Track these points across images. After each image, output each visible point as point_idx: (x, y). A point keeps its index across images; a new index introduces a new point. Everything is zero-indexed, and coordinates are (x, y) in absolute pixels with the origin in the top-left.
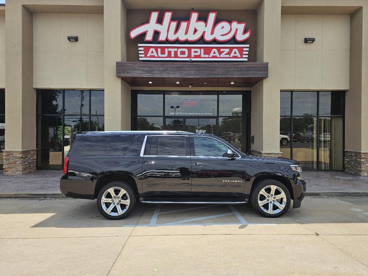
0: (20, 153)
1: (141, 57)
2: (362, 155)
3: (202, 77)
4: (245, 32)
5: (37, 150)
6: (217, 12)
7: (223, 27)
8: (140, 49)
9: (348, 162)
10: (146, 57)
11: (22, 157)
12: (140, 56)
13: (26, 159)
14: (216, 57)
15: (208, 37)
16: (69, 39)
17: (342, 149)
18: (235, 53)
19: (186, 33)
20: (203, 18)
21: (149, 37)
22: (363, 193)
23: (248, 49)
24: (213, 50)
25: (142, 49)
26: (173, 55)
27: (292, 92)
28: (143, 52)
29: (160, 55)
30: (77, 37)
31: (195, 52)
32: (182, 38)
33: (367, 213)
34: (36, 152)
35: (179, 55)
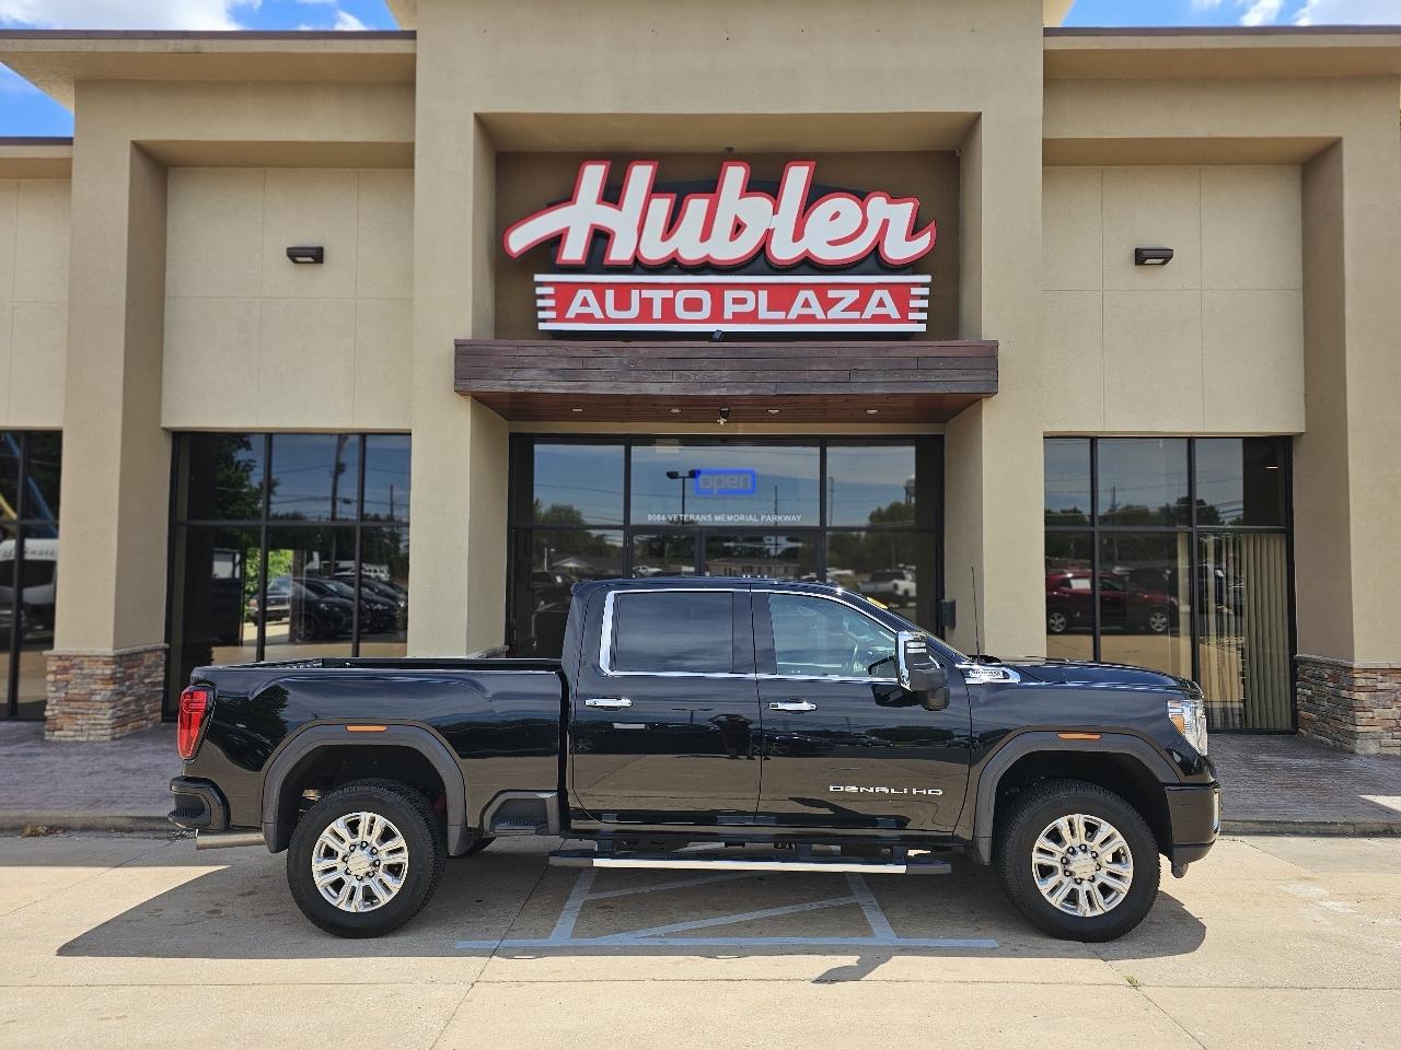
0: (106, 663)
1: (544, 320)
2: (1356, 675)
3: (760, 392)
4: (915, 231)
5: (167, 651)
6: (814, 163)
7: (836, 216)
8: (539, 291)
9: (1310, 699)
10: (561, 318)
11: (113, 679)
12: (541, 315)
13: (127, 683)
14: (811, 319)
15: (784, 250)
17: (1287, 652)
18: (881, 304)
19: (706, 235)
20: (765, 184)
21: (574, 251)
22: (1345, 823)
23: (926, 291)
24: (803, 295)
25: (550, 290)
26: (657, 313)
27: (1093, 440)
28: (551, 303)
29: (612, 313)
30: (320, 250)
31: (736, 301)
32: (692, 251)
33: (1338, 906)
34: (164, 657)
35: (680, 312)
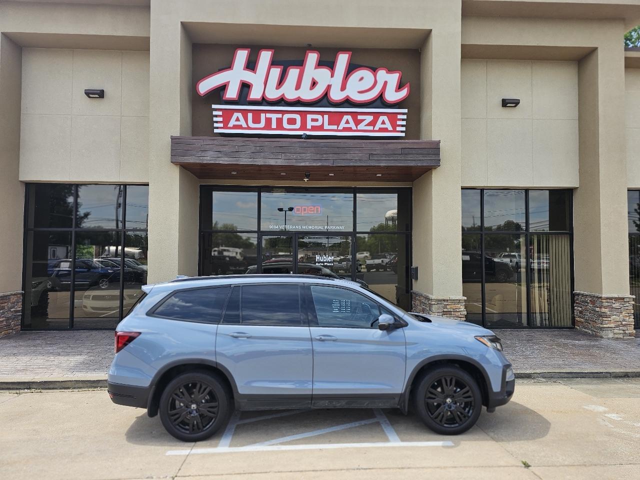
1: (217, 128)
2: (603, 301)
3: (325, 164)
4: (400, 87)
5: (23, 295)
6: (351, 52)
7: (362, 79)
8: (215, 113)
9: (581, 312)
10: (225, 127)
12: (216, 125)
13: (1, 311)
14: (350, 129)
15: (336, 95)
16: (88, 93)
17: (570, 291)
18: (383, 123)
19: (298, 87)
21: (232, 93)
22: (606, 372)
23: (405, 117)
24: (346, 117)
25: (220, 113)
26: (274, 125)
27: (482, 190)
28: (221, 119)
29: (251, 124)
30: (102, 91)
31: (313, 120)
32: (291, 95)
33: (613, 416)
34: (22, 297)
35: (285, 125)
